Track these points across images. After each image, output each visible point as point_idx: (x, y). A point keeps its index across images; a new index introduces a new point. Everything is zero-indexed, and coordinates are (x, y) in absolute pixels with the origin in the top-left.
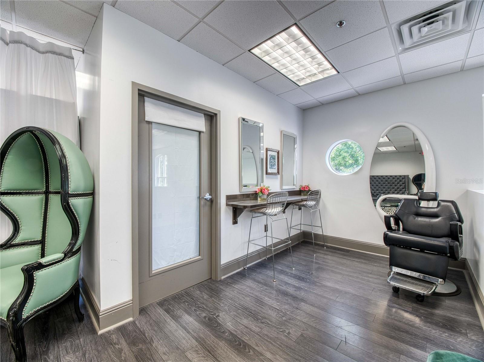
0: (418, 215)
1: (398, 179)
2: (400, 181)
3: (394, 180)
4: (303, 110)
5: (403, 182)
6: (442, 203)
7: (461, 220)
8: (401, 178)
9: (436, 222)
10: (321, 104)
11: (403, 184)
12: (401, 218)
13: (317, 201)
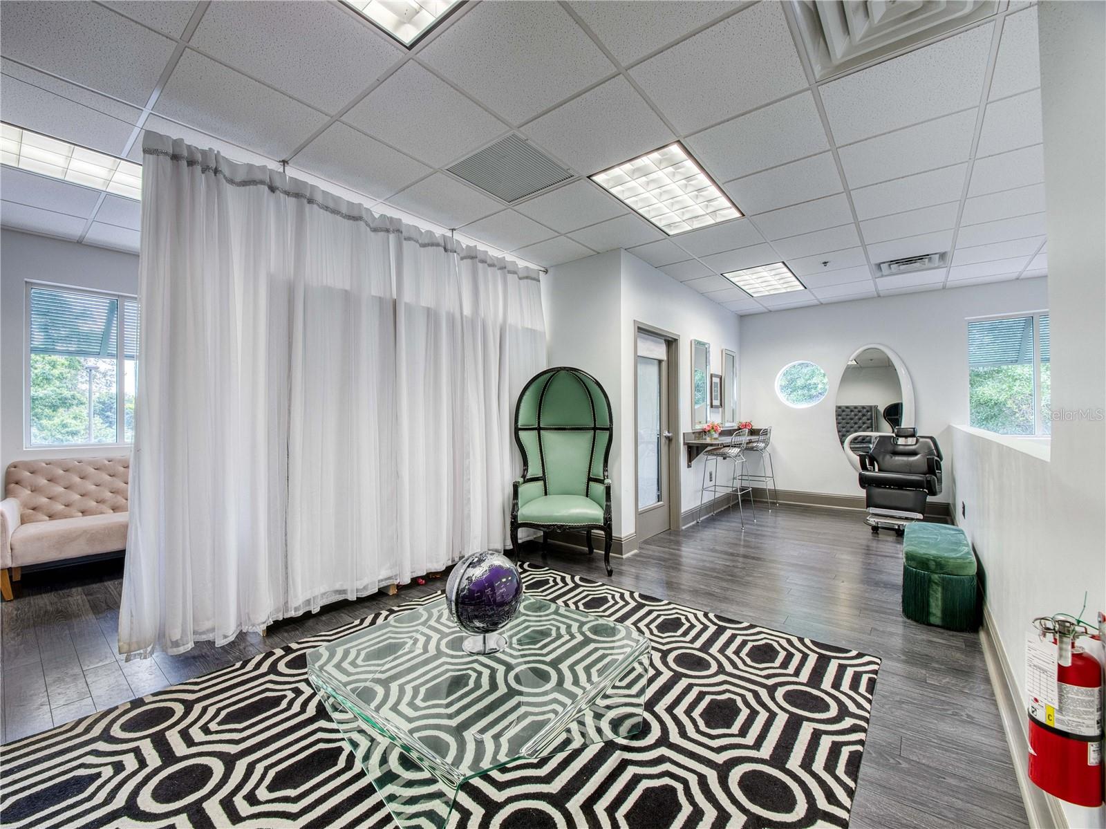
0: (896, 453)
1: (859, 412)
2: (864, 415)
3: (853, 413)
4: (741, 316)
5: (869, 417)
6: (921, 440)
7: (939, 455)
8: (865, 410)
9: (913, 461)
10: (767, 311)
11: (868, 419)
12: (876, 457)
13: (767, 443)
